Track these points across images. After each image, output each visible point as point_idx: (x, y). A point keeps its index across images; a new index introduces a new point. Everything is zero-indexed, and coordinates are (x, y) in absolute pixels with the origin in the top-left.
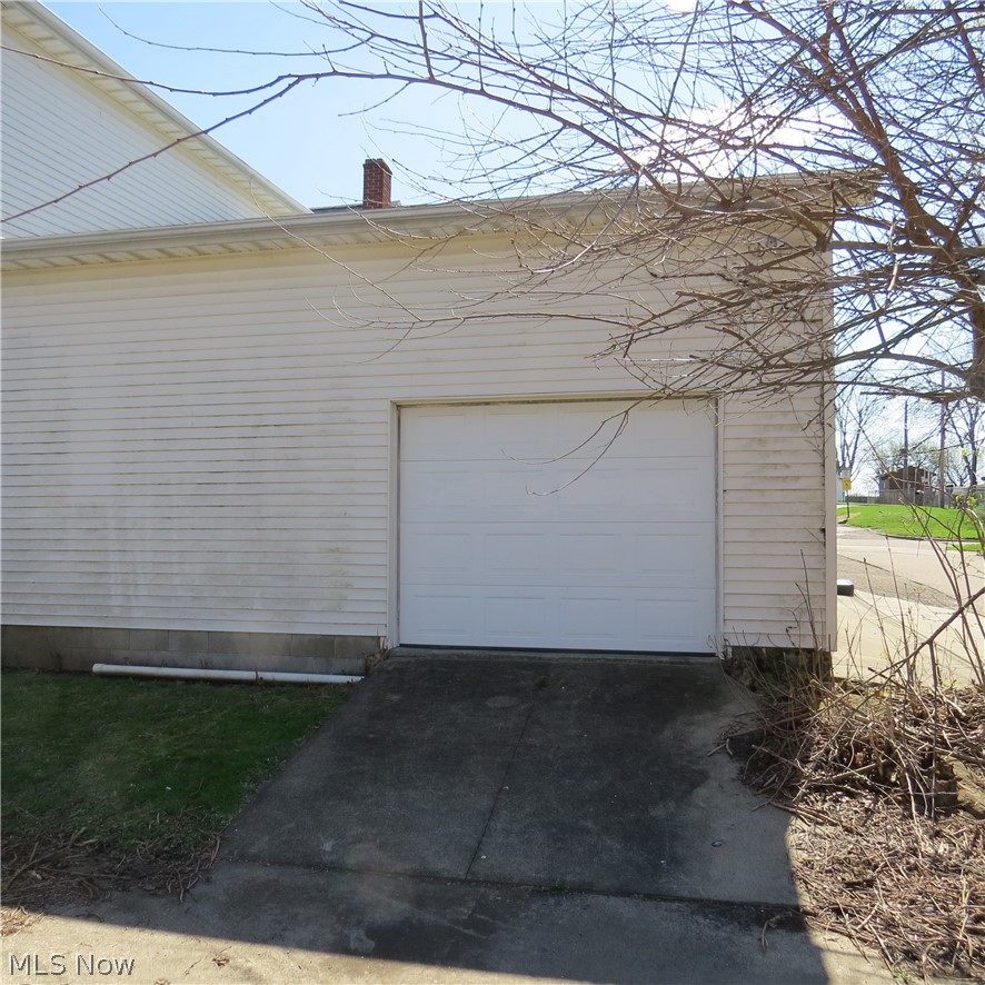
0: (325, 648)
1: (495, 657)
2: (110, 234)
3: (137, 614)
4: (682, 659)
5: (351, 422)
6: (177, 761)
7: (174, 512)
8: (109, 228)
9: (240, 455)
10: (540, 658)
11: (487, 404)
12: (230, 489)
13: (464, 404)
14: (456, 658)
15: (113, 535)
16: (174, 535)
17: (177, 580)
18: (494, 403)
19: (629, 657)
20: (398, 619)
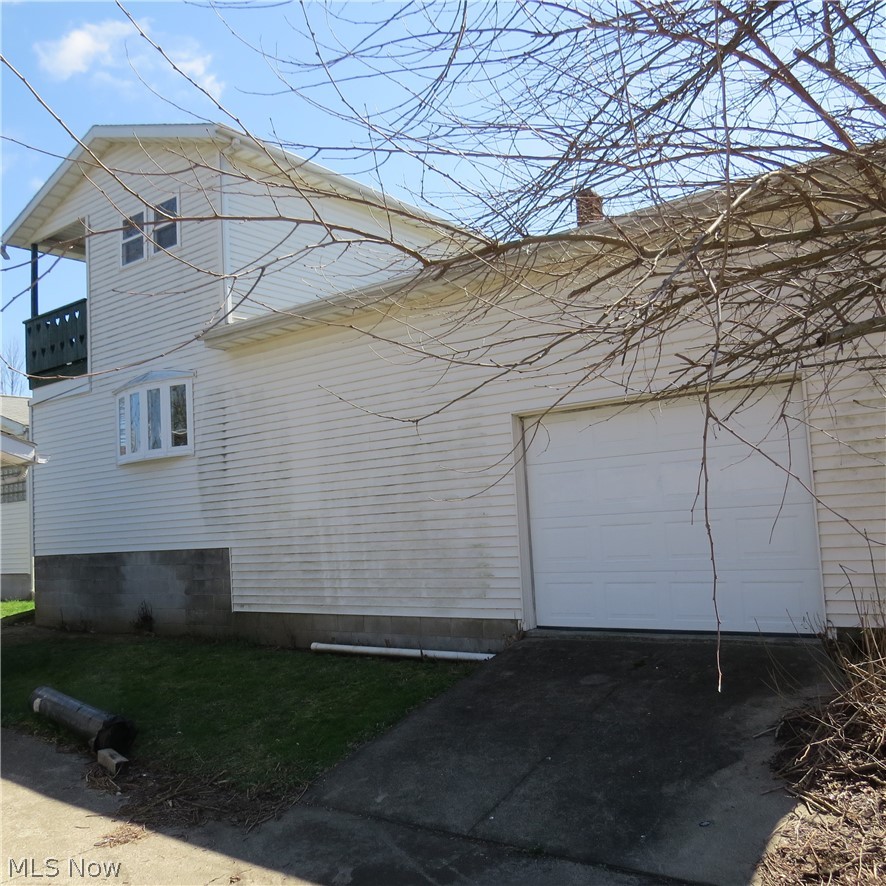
0: (476, 630)
1: (613, 638)
2: (305, 306)
3: (342, 602)
4: (786, 641)
5: (483, 435)
6: (315, 723)
7: (361, 520)
8: (303, 301)
9: (404, 470)
10: (652, 639)
11: (593, 408)
12: (399, 498)
13: (574, 410)
14: (580, 639)
15: (323, 540)
16: (363, 538)
17: (367, 575)
18: (599, 407)
19: (735, 638)
20: (534, 604)
